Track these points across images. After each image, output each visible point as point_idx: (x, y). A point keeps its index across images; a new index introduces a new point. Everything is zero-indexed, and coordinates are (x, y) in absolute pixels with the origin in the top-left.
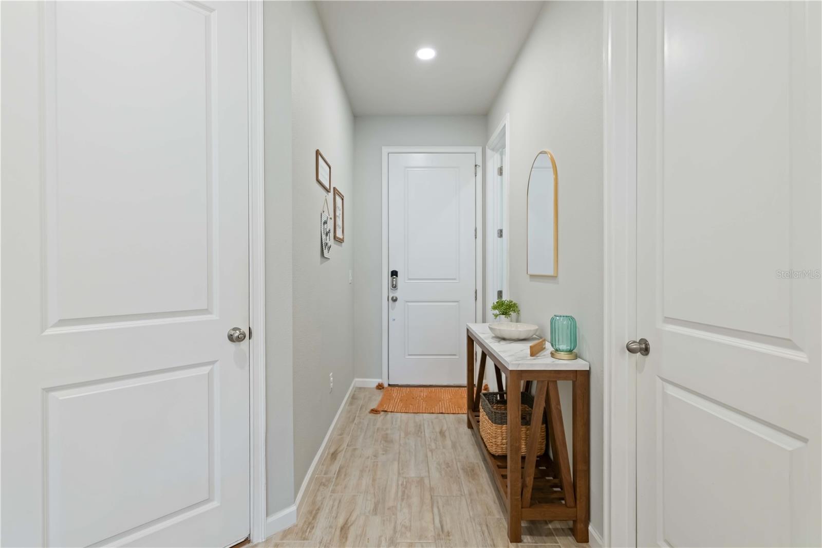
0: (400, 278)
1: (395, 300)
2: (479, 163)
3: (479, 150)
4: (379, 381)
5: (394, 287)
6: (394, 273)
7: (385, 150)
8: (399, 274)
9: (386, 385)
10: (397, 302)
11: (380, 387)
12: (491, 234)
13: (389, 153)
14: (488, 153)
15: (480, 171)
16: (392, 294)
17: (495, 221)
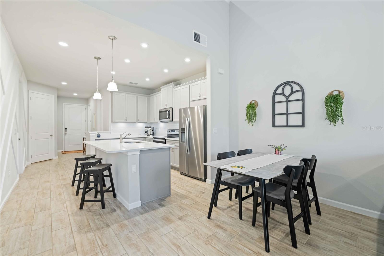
0: (67, 130)
1: (66, 134)
2: (86, 108)
3: (86, 105)
4: (62, 151)
5: (66, 131)
6: (66, 129)
7: (64, 104)
8: (67, 129)
9: (64, 151)
10: (67, 135)
11: (62, 152)
12: (89, 121)
13: (65, 104)
14: (88, 106)
15: (86, 109)
16: (65, 133)
17: (89, 119)
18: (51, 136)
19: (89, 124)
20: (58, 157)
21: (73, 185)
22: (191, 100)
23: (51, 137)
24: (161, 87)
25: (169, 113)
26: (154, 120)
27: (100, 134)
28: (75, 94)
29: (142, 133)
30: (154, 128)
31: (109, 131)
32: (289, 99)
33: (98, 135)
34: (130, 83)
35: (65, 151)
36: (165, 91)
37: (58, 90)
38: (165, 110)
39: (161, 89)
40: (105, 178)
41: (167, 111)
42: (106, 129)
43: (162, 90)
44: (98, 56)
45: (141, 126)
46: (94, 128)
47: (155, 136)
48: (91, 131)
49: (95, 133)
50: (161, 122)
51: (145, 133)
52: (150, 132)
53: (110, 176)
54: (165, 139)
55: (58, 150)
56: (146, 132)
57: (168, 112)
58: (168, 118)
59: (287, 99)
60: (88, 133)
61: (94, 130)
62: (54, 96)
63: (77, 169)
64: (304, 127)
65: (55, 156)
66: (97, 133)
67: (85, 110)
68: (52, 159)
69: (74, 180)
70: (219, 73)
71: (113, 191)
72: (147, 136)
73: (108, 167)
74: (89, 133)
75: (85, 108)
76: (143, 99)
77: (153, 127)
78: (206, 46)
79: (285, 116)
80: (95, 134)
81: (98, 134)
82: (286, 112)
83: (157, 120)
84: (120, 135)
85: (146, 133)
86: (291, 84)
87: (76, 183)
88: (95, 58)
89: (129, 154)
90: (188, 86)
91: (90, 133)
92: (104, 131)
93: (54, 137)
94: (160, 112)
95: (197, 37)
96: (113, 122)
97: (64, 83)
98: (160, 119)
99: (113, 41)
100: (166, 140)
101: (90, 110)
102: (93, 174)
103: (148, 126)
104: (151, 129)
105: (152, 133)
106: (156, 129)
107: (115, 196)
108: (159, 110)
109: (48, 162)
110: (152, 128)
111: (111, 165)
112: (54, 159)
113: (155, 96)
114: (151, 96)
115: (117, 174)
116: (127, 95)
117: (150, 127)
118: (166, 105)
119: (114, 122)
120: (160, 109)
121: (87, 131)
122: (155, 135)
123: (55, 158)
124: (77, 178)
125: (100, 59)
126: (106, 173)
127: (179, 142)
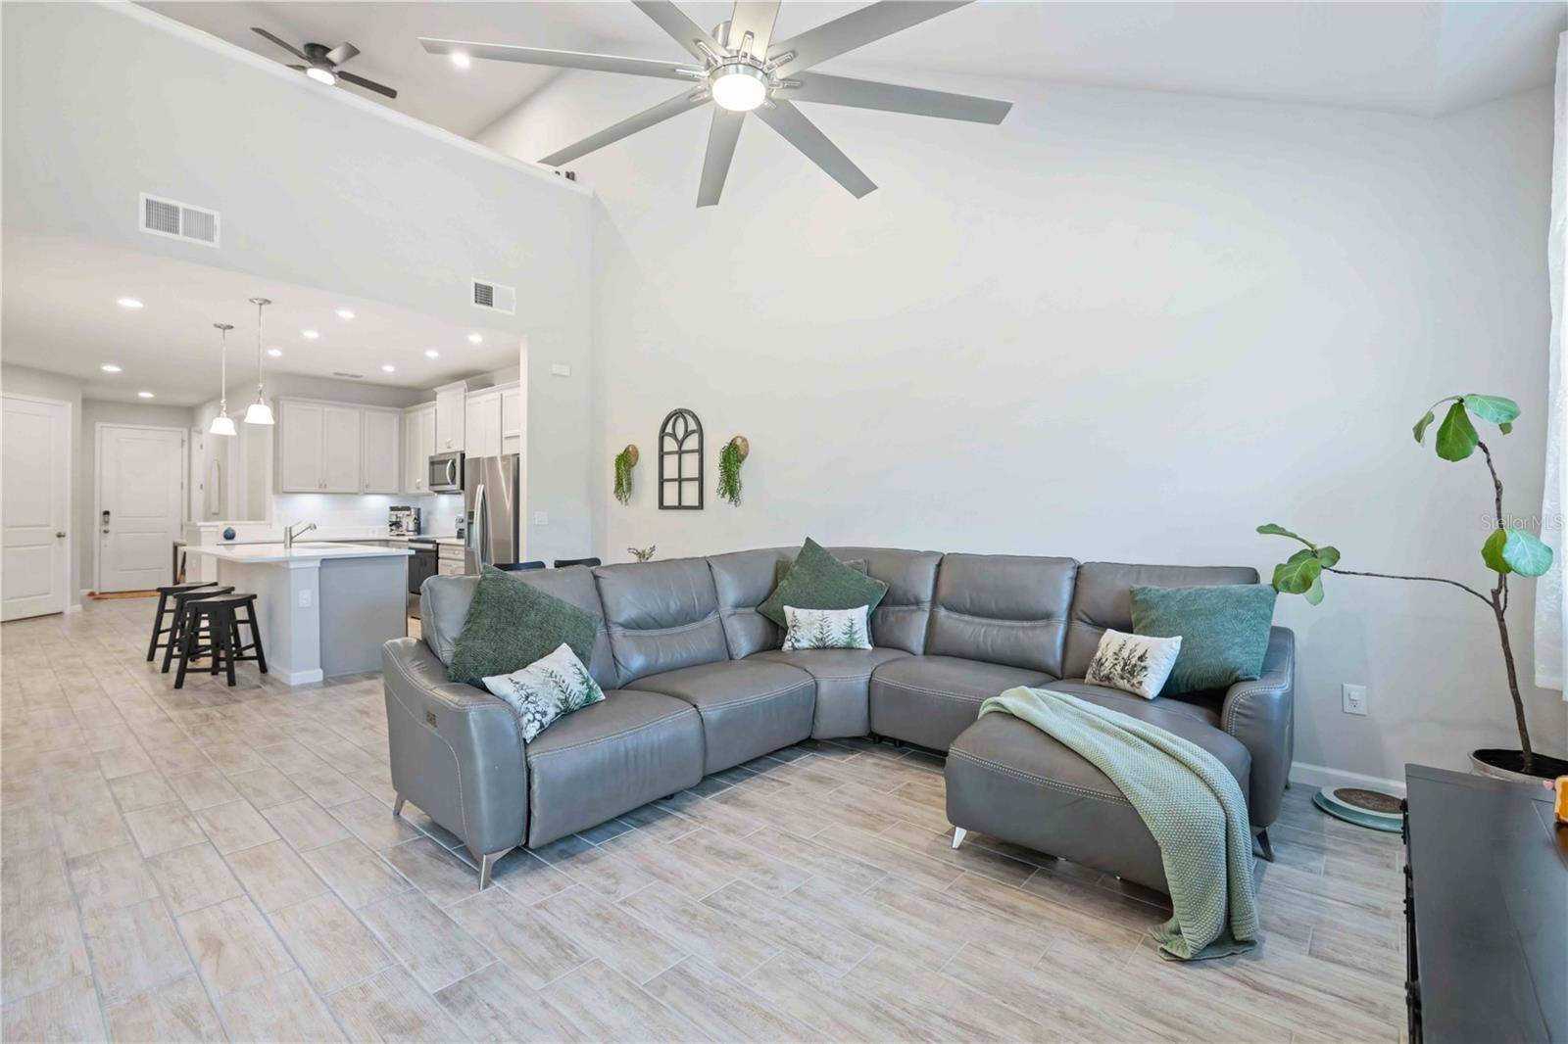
0: (112, 517)
1: (106, 532)
2: (186, 439)
3: (186, 431)
4: (93, 589)
5: (107, 522)
6: (107, 513)
7: (98, 425)
8: (111, 513)
9: (97, 593)
10: (108, 534)
11: (92, 594)
12: (195, 487)
13: (102, 427)
14: (193, 434)
15: (186, 445)
16: (104, 528)
17: (198, 477)
18: (59, 536)
19: (198, 496)
20: (84, 608)
21: (151, 657)
22: (504, 436)
23: (57, 539)
24: (436, 390)
25: (453, 464)
26: (418, 488)
27: (233, 527)
28: (145, 395)
29: (382, 527)
30: (422, 511)
31: (264, 520)
32: (684, 448)
33: (226, 532)
34: (337, 374)
35: (101, 593)
36: (447, 401)
37: (84, 382)
38: (442, 458)
39: (436, 393)
40: (240, 626)
41: (447, 462)
42: (257, 515)
43: (438, 396)
44: (226, 323)
45: (378, 505)
46: (217, 511)
47: (422, 536)
48: (206, 519)
49: (217, 526)
50: (436, 492)
51: (391, 525)
52: (408, 523)
53: (252, 620)
54: (438, 541)
55: (82, 588)
56: (396, 524)
57: (449, 463)
58: (449, 481)
59: (680, 447)
60: (195, 526)
61: (217, 515)
62: (70, 405)
63: (162, 618)
64: (702, 508)
65: (73, 603)
66: (222, 526)
67: (182, 445)
68: (61, 613)
69: (154, 645)
70: (555, 375)
71: (260, 657)
72: (398, 535)
73: (248, 601)
74: (199, 524)
75: (183, 441)
76: (383, 424)
77: (419, 510)
78: (513, 313)
79: (677, 483)
80: (215, 529)
81: (226, 528)
82: (677, 477)
83: (425, 488)
84: (286, 529)
85: (393, 527)
86: (686, 415)
87: (161, 653)
88: (216, 326)
89: (292, 566)
90: (497, 395)
91: (200, 527)
92: (249, 520)
93: (68, 540)
94: (432, 463)
95: (484, 295)
96: (278, 493)
97: (111, 369)
98: (432, 484)
99: (263, 306)
100: (440, 546)
101: (202, 447)
102: (206, 615)
103: (400, 505)
104: (408, 513)
105: (412, 526)
106: (430, 513)
107: (263, 669)
108: (431, 457)
109: (51, 620)
110: (412, 510)
111: (255, 597)
112: (68, 611)
113: (420, 413)
114: (409, 412)
115: (270, 616)
116: (327, 409)
117: (408, 509)
118: (448, 442)
119: (281, 491)
120: (433, 454)
121: (189, 519)
122: (424, 534)
123: (72, 608)
124: (164, 639)
125: (232, 327)
126: (241, 613)
127: (463, 548)
